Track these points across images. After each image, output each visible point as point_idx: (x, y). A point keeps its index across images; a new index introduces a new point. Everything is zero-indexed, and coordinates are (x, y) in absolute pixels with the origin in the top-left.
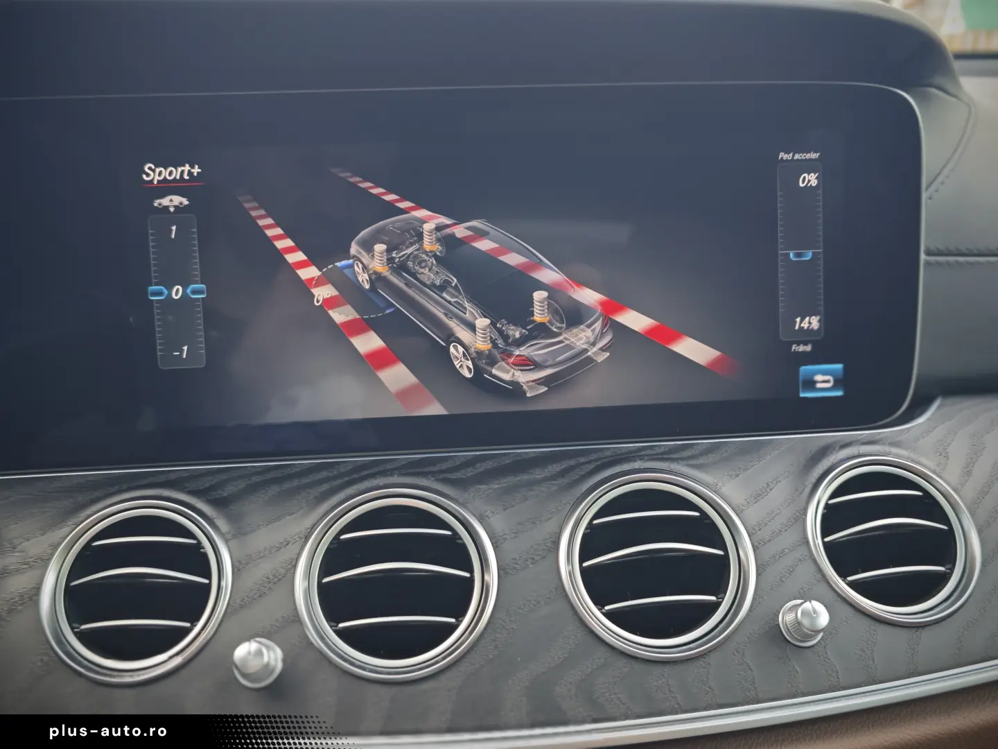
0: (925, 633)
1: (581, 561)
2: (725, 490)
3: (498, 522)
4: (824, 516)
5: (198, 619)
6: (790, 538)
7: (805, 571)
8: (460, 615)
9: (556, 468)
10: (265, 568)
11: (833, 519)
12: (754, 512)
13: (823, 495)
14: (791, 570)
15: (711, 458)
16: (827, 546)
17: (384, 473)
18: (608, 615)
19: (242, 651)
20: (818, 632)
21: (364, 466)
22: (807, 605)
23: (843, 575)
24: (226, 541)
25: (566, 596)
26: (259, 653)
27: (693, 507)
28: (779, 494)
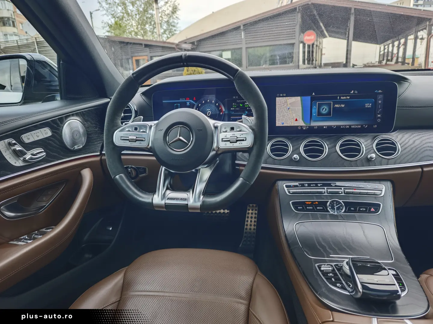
0: (390, 160)
1: (340, 148)
2: (361, 140)
3: (328, 143)
4: (376, 144)
5: (287, 153)
6: (371, 146)
7: (373, 151)
8: (322, 154)
9: (335, 137)
10: (296, 147)
11: (377, 145)
12: (365, 143)
13: (376, 142)
14: (370, 151)
15: (359, 136)
16: (376, 148)
17: (312, 136)
18: (343, 155)
19: (295, 156)
20: (373, 158)
21: (307, 136)
22: (372, 154)
23: (378, 152)
24: (291, 143)
25: (337, 152)
26: (297, 156)
27: (357, 142)
28: (369, 141)
